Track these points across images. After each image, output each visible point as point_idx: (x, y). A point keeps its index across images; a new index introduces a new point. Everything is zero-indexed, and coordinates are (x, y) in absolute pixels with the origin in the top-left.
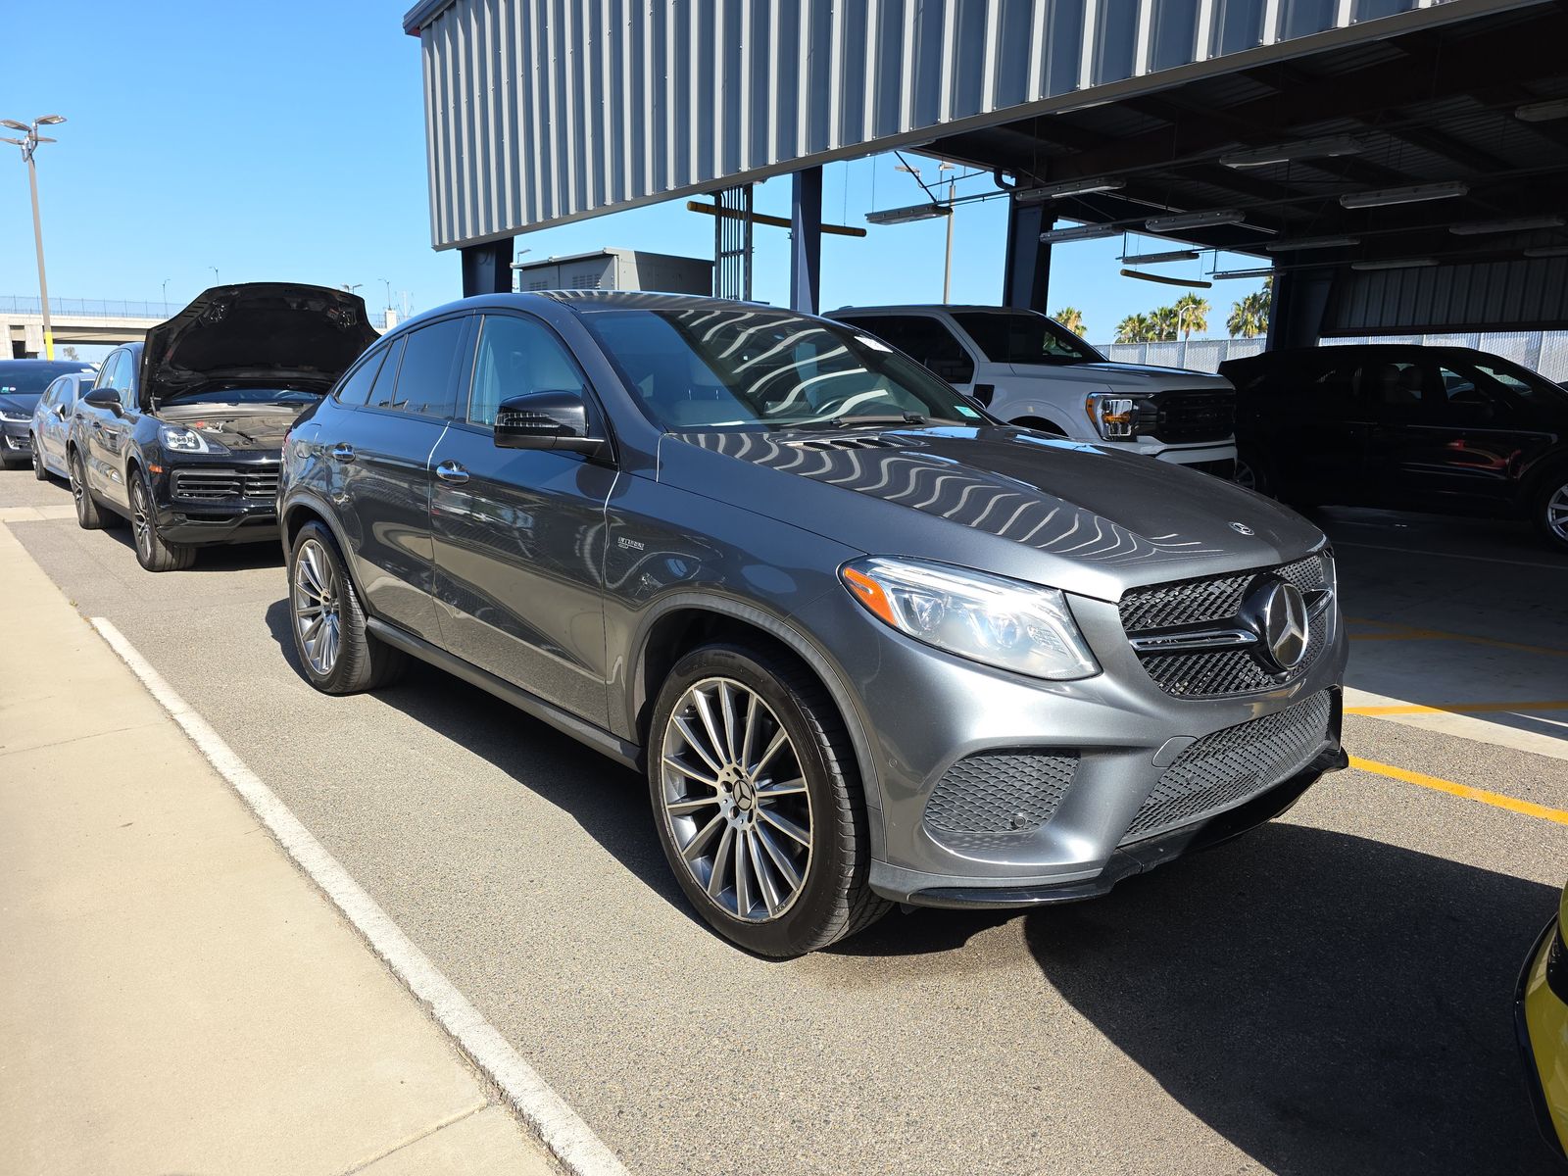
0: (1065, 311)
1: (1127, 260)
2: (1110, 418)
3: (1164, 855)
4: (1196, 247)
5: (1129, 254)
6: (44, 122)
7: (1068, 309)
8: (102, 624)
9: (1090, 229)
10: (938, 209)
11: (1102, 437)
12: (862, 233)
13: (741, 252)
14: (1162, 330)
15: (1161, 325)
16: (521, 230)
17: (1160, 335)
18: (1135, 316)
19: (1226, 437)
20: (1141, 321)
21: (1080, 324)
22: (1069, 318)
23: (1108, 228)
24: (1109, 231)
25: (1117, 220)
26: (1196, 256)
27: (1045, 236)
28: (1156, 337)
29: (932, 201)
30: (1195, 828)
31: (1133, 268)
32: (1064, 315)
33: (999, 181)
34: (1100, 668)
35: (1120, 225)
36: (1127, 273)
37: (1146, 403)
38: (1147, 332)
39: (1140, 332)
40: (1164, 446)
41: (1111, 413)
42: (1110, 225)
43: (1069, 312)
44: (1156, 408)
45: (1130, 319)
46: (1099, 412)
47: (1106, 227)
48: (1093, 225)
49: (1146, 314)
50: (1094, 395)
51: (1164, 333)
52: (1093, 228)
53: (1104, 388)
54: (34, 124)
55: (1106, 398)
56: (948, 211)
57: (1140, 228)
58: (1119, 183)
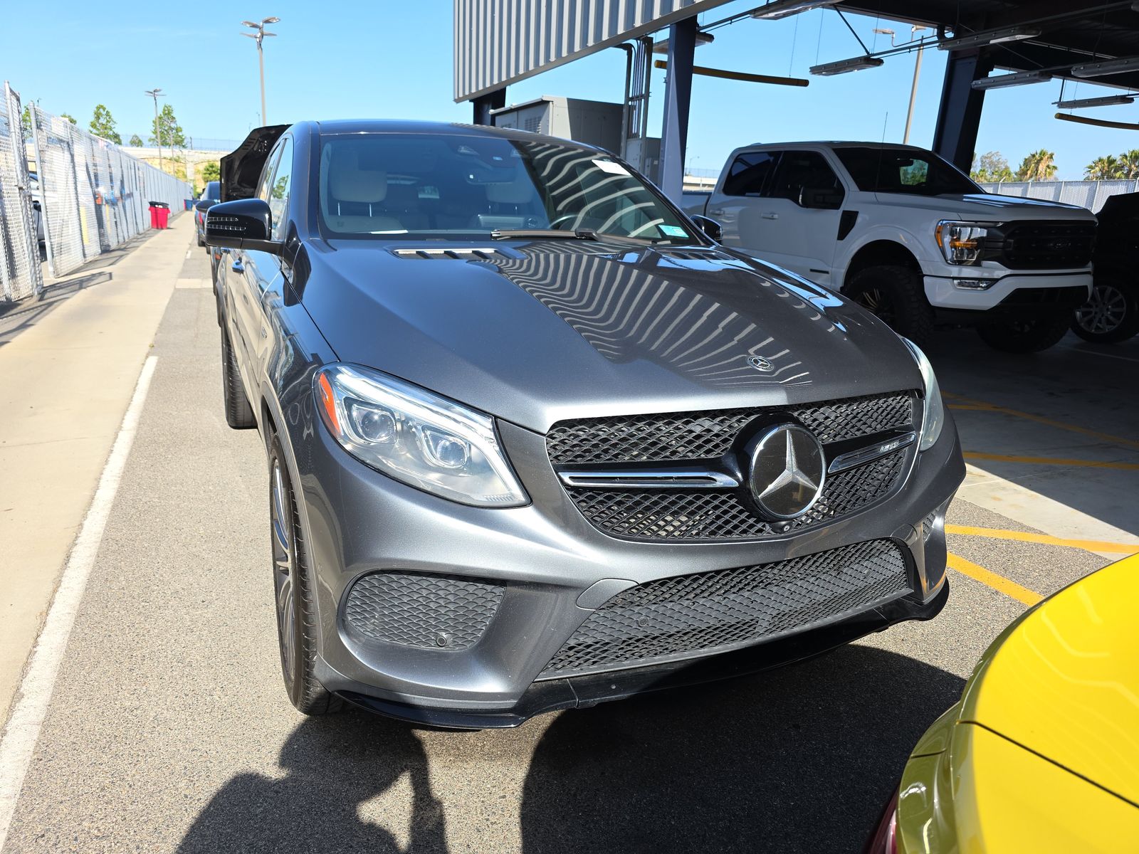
0: (1039, 152)
1: (1061, 104)
2: (957, 243)
3: (615, 692)
4: (1131, 92)
5: (1065, 99)
6: (267, 22)
7: (1042, 151)
8: (153, 361)
9: (1018, 76)
10: (870, 61)
11: (946, 261)
12: (804, 83)
13: (642, 96)
14: (1130, 171)
15: (1130, 166)
16: (511, 81)
17: (1127, 175)
18: (1105, 158)
19: (1083, 265)
20: (1111, 162)
21: (1051, 164)
22: (1042, 159)
23: (1035, 75)
24: (1037, 78)
25: (1045, 67)
26: (1131, 100)
27: (979, 83)
28: (1123, 176)
29: (865, 54)
30: (677, 666)
31: (1067, 112)
32: (1037, 156)
33: (941, 35)
34: (530, 501)
35: (1046, 72)
36: (1061, 116)
37: (995, 231)
38: (1115, 171)
39: (1108, 172)
40: (1009, 272)
41: (958, 239)
42: (1037, 72)
43: (1043, 153)
44: (1003, 235)
45: (1100, 160)
46: (947, 239)
47: (1033, 73)
48: (1022, 73)
49: (1116, 156)
50: (944, 222)
51: (1132, 173)
52: (1023, 75)
53: (954, 216)
54: (261, 24)
55: (955, 225)
56: (879, 62)
57: (1066, 75)
58: (1034, 32)
